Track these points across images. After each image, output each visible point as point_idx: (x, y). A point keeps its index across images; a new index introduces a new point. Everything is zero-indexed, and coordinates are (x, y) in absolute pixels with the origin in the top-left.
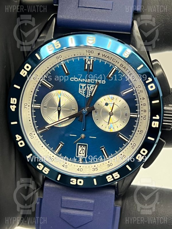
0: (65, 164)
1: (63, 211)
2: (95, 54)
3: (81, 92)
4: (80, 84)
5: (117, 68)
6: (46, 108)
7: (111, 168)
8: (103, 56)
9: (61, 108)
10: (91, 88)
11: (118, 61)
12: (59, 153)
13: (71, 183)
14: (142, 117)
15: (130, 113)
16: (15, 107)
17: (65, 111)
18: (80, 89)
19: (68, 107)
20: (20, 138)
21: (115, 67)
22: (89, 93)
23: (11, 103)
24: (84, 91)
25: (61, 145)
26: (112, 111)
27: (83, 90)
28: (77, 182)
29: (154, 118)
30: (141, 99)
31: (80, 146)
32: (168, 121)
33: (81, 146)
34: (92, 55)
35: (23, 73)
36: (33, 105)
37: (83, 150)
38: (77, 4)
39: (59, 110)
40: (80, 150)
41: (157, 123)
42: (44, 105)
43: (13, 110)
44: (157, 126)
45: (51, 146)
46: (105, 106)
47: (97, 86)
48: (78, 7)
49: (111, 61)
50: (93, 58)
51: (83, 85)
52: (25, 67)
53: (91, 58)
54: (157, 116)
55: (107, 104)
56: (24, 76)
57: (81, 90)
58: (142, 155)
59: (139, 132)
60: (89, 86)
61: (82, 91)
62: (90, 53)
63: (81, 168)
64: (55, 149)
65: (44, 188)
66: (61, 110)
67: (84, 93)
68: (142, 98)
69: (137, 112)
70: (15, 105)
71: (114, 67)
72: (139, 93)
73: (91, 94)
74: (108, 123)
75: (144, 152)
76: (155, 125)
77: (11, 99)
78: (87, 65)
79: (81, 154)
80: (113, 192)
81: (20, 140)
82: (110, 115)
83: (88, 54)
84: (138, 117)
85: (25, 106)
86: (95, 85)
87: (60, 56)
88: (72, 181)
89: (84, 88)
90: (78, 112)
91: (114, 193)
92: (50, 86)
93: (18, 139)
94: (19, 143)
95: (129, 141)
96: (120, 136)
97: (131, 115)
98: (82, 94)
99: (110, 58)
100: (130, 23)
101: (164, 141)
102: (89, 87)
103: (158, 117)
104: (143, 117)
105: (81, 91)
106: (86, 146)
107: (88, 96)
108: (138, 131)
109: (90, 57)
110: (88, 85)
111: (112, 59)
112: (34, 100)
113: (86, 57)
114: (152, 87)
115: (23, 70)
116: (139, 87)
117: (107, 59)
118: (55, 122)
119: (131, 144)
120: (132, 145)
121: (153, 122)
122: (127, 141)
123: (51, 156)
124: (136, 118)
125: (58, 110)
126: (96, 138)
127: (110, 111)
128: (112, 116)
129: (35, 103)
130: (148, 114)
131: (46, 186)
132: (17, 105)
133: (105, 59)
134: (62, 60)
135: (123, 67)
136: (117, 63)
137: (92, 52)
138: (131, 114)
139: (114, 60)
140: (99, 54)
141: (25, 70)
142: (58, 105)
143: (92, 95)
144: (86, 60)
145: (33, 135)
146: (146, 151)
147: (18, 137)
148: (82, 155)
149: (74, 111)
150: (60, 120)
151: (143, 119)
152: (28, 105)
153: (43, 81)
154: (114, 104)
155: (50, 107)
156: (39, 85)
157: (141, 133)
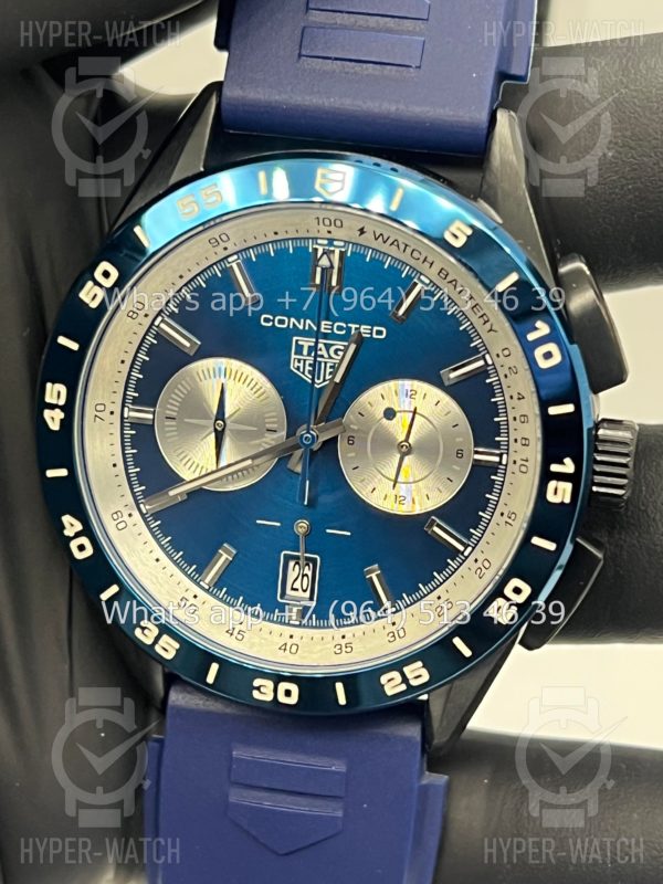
0: (238, 628)
1: (237, 796)
2: (347, 232)
3: (298, 368)
4: (295, 338)
5: (427, 281)
6: (173, 423)
7: (399, 644)
8: (376, 239)
9: (228, 422)
10: (336, 351)
11: (430, 259)
12: (218, 584)
13: (256, 694)
14: (515, 462)
15: (475, 446)
16: (62, 415)
17: (240, 436)
19: (253, 422)
20: (79, 527)
21: (422, 278)
22: (328, 370)
23: (48, 399)
24: (310, 365)
25: (225, 556)
26: (407, 440)
27: (305, 360)
28: (275, 691)
29: (555, 468)
30: (511, 397)
31: (292, 564)
32: (609, 480)
33: (297, 563)
34: (337, 233)
36: (126, 409)
37: (303, 576)
38: (297, 48)
39: (219, 429)
40: (292, 575)
41: (567, 487)
42: (168, 412)
43: (55, 426)
44: (567, 500)
45: (189, 559)
46: (384, 420)
47: (353, 347)
48: (300, 56)
49: (405, 257)
50: (342, 244)
51: (307, 343)
52: (98, 274)
53: (336, 243)
54: (568, 461)
55: (390, 414)
57: (299, 361)
59: (505, 518)
60: (328, 347)
61: (301, 365)
62: (332, 228)
63: (294, 640)
64: (201, 570)
66: (227, 432)
67: (309, 372)
68: (515, 397)
69: (497, 445)
70: (62, 408)
71: (419, 278)
72: (506, 376)
73: (333, 374)
74: (396, 482)
75: (517, 591)
76: (560, 493)
77: (49, 385)
78: (319, 270)
79: (297, 590)
81: (77, 535)
82: (400, 452)
83: (324, 231)
84: (500, 463)
85: (98, 414)
87: (224, 237)
88: (258, 688)
89: (309, 354)
90: (287, 437)
92: (188, 344)
93: (69, 532)
94: (74, 545)
95: (469, 549)
96: (436, 529)
97: (477, 457)
98: (303, 373)
99: (402, 247)
102: (328, 351)
103: (568, 466)
104: (519, 462)
105: (297, 364)
106: (314, 561)
107: (324, 380)
108: (502, 514)
109: (331, 241)
111: (409, 250)
112: (132, 393)
113: (320, 241)
114: (548, 355)
115: (90, 284)
116: (506, 352)
117: (393, 251)
118: (203, 473)
119: (476, 561)
120: (479, 564)
121: (552, 485)
122: (461, 548)
123: (189, 596)
124: (493, 468)
125: (216, 430)
126: (349, 534)
127: (401, 437)
128: (407, 458)
129: (135, 401)
130: (534, 453)
132: (68, 409)
133: (385, 248)
134: (232, 249)
135: (449, 279)
136: (427, 265)
137: (338, 223)
138: (477, 452)
139: (416, 254)
140: (362, 231)
141: (97, 283)
142: (215, 411)
143: (337, 379)
144: (316, 250)
145: (126, 518)
146: (527, 590)
147: (71, 525)
148: (300, 594)
149: (275, 436)
150: (222, 469)
151: (518, 473)
152: (108, 411)
153: (163, 326)
154: (415, 412)
155: (186, 420)
156: (151, 339)
157: (510, 521)
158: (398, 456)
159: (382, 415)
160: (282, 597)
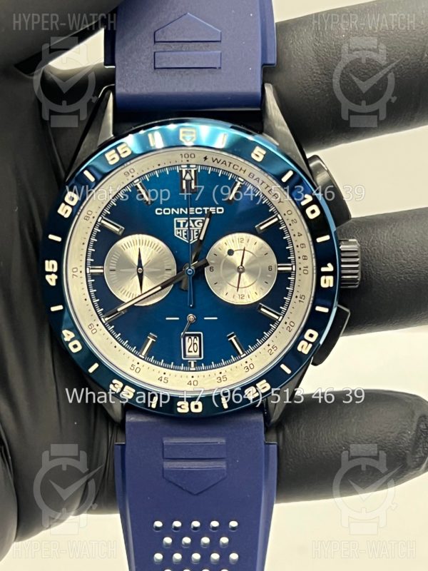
0: (164, 376)
1: (168, 465)
2: (198, 159)
3: (179, 235)
4: (175, 219)
5: (242, 180)
6: (114, 273)
7: (251, 372)
8: (213, 162)
9: (144, 268)
10: (198, 224)
11: (244, 169)
12: (149, 354)
13: (179, 410)
14: (300, 269)
15: (278, 263)
16: (56, 277)
17: (151, 275)
18: (175, 228)
19: (157, 266)
20: (72, 335)
21: (240, 179)
22: (195, 234)
23: (47, 269)
24: (186, 232)
25: (151, 340)
26: (242, 265)
27: (182, 230)
28: (189, 407)
29: (323, 269)
30: (295, 235)
31: (187, 338)
32: (349, 271)
33: (190, 338)
34: (192, 161)
35: (64, 211)
36: (88, 269)
37: (194, 344)
38: (153, 64)
39: (140, 272)
40: (188, 345)
41: (330, 278)
42: (111, 267)
43: (53, 283)
44: (331, 285)
45: (131, 344)
46: (228, 256)
47: (208, 220)
48: (155, 68)
49: (230, 169)
50: (195, 166)
51: (182, 221)
52: (67, 199)
53: (191, 166)
54: (329, 265)
55: (231, 252)
56: (67, 216)
57: (179, 231)
58: (309, 342)
59: (299, 299)
60: (193, 221)
61: (180, 233)
62: (189, 159)
63: (194, 379)
64: (139, 349)
65: (127, 425)
66: (144, 273)
67: (186, 236)
68: (297, 235)
69: (289, 261)
70: (56, 273)
71: (238, 180)
72: (290, 225)
73: (199, 235)
74: (238, 287)
75: (311, 336)
76: (327, 282)
77: (47, 262)
78: (184, 182)
79: (191, 352)
80: (260, 418)
81: (72, 340)
82: (238, 271)
83: (184, 160)
84: (292, 270)
85: (74, 273)
86: (204, 219)
87: (132, 171)
88: (180, 407)
89: (184, 226)
90: (177, 273)
91: (262, 420)
92: (118, 230)
93: (67, 339)
94: (71, 346)
95: (281, 317)
96: (262, 309)
97: (280, 269)
98: (182, 237)
99: (228, 164)
100: (259, 90)
101: (347, 310)
102: (194, 223)
103: (330, 268)
104: (302, 269)
105: (178, 233)
106: (199, 336)
107: (194, 239)
108: (297, 297)
109: (188, 165)
110: (191, 219)
111: (232, 165)
112: (90, 260)
113: (182, 166)
114: (313, 212)
115: (63, 205)
116: (289, 212)
117: (223, 167)
118: (134, 297)
119: (286, 323)
120: (288, 325)
121: (323, 278)
122: (277, 317)
123: (135, 363)
124: (289, 274)
125: (138, 273)
126: (216, 318)
127: (239, 264)
128: (243, 275)
129: (92, 264)
130: (311, 263)
131: (129, 422)
132: (59, 273)
133: (218, 166)
134: (136, 176)
135: (255, 177)
136: (242, 172)
137: (193, 156)
138: (278, 267)
139: (236, 167)
140: (206, 158)
141: (66, 204)
142: (137, 263)
143: (201, 238)
144: (181, 172)
145: (96, 327)
146: (316, 334)
147: (67, 335)
148: (193, 354)
149: (170, 272)
150: (145, 293)
151: (302, 274)
152: (79, 271)
153: (103, 222)
154: (244, 250)
155: (122, 270)
156: (97, 230)
157: (302, 300)
158: (238, 274)
159: (226, 253)
160: (185, 357)
